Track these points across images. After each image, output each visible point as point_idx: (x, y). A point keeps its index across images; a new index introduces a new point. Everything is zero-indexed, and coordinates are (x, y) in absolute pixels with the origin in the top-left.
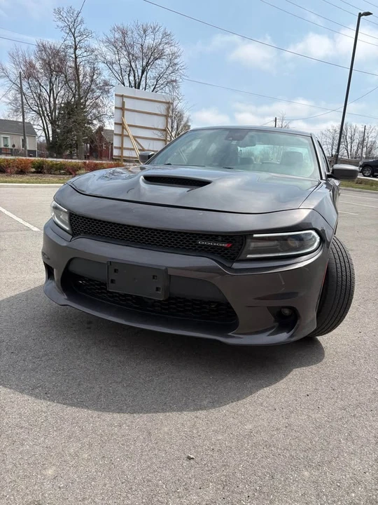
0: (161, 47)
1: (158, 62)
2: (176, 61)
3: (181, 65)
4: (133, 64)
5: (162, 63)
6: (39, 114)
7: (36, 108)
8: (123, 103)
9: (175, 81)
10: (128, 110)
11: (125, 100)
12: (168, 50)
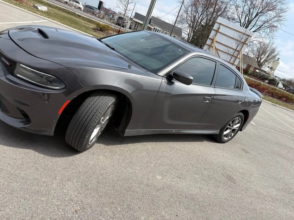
0: (274, 4)
1: (270, 12)
2: (281, 15)
3: (285, 17)
4: (251, 10)
5: (272, 14)
6: (190, 26)
7: (189, 22)
8: (219, 28)
9: (276, 27)
10: (220, 33)
11: (221, 26)
12: (279, 6)
